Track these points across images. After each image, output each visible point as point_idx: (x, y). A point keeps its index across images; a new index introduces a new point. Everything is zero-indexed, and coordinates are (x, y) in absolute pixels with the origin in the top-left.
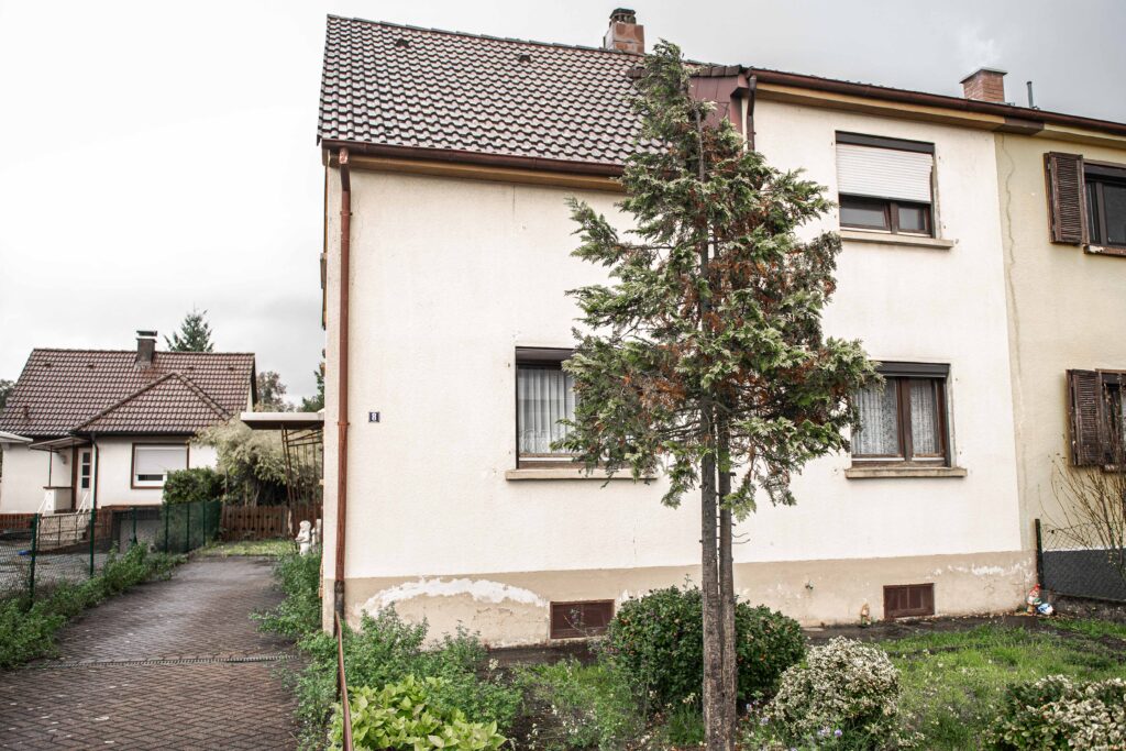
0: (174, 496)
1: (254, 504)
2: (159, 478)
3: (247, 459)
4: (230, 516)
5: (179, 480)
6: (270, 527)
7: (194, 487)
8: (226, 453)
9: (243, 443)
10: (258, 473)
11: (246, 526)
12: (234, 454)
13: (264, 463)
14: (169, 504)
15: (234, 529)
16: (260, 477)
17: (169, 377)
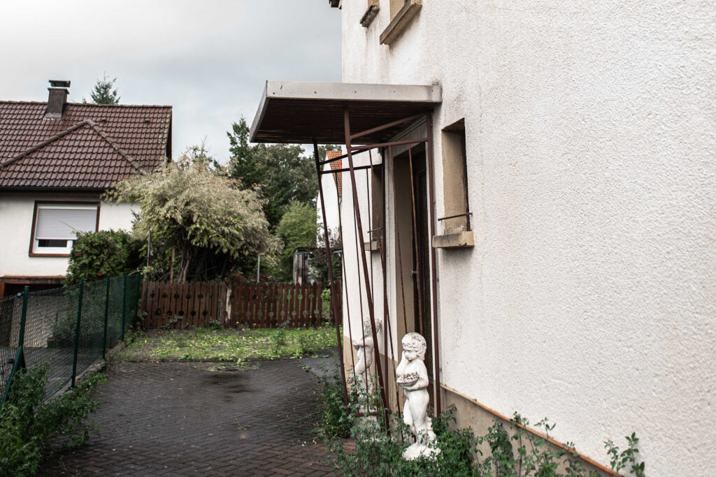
0: (84, 266)
1: (182, 279)
2: (63, 243)
3: (179, 218)
4: (153, 295)
5: (91, 245)
6: (202, 311)
7: (110, 255)
8: (152, 210)
9: (174, 196)
10: (193, 237)
11: (173, 310)
12: (163, 211)
13: (201, 224)
14: (76, 277)
15: (157, 313)
16: (194, 242)
17: (82, 127)
